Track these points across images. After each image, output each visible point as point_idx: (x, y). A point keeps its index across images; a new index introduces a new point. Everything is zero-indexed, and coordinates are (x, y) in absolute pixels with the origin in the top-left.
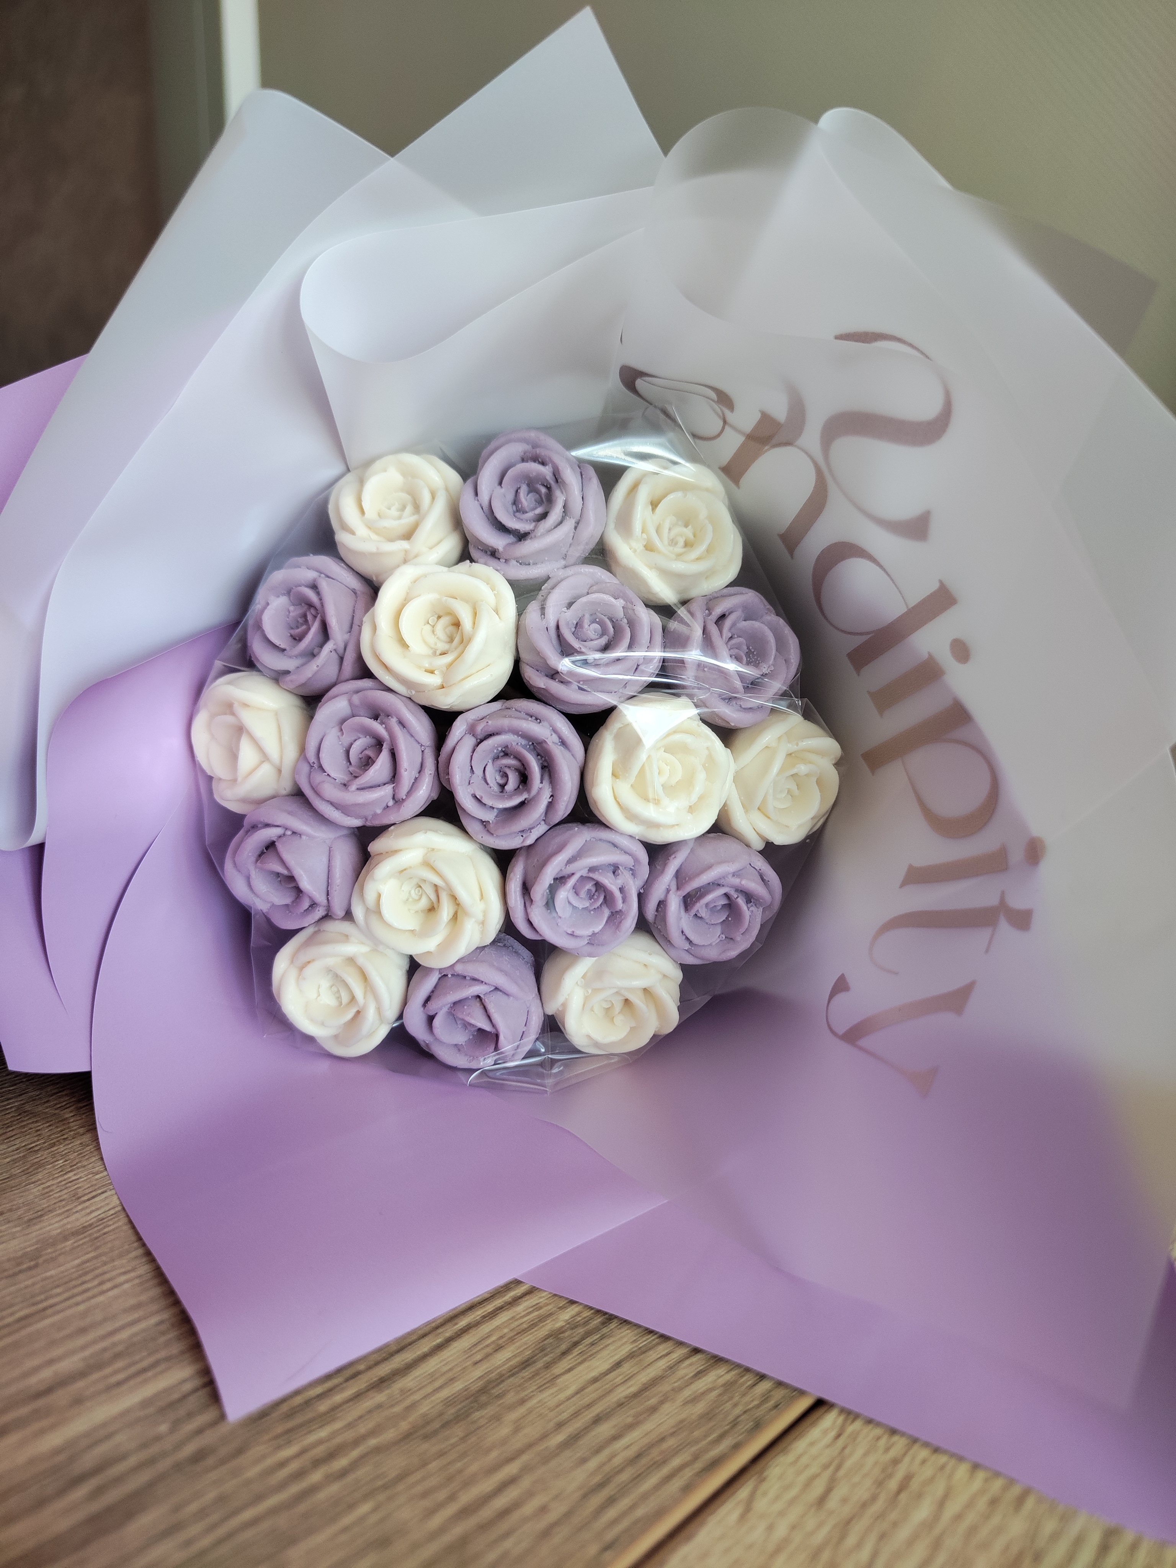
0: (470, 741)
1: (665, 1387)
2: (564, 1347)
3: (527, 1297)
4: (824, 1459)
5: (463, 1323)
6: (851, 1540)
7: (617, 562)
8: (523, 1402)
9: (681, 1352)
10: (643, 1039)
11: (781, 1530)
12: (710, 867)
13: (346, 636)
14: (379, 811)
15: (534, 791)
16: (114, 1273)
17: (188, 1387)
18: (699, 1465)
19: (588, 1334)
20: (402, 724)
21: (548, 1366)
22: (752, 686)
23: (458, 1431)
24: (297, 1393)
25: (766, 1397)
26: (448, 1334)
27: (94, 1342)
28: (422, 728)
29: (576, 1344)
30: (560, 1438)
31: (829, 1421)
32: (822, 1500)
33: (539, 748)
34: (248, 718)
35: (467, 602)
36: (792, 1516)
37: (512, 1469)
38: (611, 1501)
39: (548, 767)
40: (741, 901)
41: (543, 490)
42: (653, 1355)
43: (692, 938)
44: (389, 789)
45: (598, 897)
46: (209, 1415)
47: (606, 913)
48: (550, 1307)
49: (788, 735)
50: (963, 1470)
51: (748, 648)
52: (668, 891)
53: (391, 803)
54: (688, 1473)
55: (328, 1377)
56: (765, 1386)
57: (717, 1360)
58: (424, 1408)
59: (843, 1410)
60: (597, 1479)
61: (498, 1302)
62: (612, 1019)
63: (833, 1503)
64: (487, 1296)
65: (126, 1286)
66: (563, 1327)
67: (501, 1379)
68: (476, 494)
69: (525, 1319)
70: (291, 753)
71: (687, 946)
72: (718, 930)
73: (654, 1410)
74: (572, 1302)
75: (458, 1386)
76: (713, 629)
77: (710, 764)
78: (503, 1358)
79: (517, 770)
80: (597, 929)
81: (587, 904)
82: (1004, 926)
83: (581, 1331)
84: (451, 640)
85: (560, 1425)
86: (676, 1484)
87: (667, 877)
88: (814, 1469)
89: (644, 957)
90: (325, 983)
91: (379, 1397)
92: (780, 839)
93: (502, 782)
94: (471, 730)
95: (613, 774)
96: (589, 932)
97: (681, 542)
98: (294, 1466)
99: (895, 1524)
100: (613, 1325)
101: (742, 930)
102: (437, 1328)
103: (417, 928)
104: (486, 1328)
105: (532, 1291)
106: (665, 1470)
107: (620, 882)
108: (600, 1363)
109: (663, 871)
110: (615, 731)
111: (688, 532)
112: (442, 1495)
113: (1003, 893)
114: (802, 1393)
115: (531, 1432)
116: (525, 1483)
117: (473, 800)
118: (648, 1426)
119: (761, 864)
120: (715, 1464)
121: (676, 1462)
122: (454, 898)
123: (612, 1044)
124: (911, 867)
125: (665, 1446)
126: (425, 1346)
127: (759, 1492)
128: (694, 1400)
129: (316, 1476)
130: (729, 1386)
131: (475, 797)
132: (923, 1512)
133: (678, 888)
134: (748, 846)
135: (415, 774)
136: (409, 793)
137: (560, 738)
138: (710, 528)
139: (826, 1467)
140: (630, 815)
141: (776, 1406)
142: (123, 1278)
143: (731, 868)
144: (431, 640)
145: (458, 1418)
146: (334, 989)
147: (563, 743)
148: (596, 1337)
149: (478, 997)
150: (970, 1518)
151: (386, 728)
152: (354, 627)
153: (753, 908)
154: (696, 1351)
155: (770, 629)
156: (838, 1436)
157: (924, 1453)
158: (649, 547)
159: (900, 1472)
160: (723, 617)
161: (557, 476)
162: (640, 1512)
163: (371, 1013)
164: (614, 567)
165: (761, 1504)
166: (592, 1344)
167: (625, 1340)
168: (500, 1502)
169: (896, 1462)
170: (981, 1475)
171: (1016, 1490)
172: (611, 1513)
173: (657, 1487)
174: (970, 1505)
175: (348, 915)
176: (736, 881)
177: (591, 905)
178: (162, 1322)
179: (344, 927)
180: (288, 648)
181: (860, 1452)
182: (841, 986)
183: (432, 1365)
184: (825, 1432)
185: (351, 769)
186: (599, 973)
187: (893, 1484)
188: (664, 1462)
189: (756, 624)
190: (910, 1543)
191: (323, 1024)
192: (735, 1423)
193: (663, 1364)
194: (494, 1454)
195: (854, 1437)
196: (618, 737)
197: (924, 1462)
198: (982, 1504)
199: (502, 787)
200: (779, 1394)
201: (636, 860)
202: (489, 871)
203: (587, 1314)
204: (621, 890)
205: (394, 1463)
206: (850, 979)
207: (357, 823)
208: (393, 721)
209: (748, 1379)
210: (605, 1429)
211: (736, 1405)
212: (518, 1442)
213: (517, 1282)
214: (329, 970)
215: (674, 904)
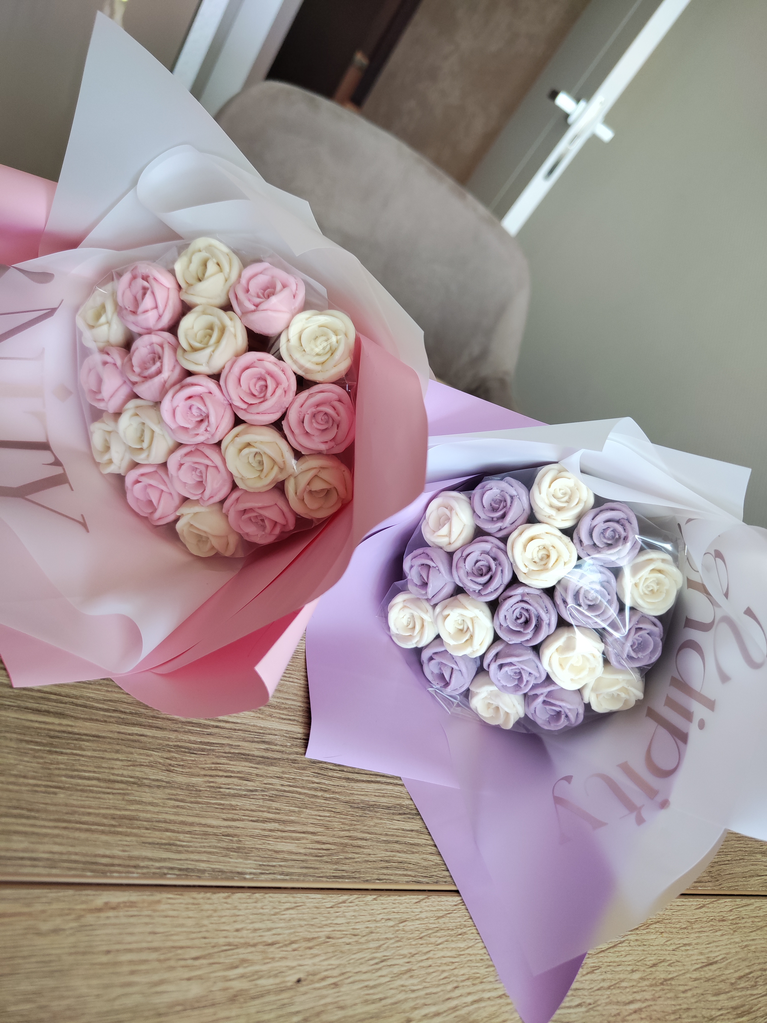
0: (519, 598)
1: (420, 849)
2: (401, 812)
3: (400, 786)
4: (447, 908)
5: (379, 779)
6: (438, 934)
7: (621, 580)
8: (381, 819)
9: (431, 842)
10: (494, 723)
11: (423, 915)
12: (562, 700)
13: (509, 525)
14: (471, 590)
15: (526, 632)
16: (294, 676)
17: (299, 736)
18: (414, 879)
19: (409, 814)
20: (502, 571)
21: (393, 814)
22: (630, 658)
23: (360, 812)
24: (325, 763)
25: (444, 877)
26: (373, 779)
27: (281, 698)
28: (507, 577)
29: (405, 814)
30: (385, 838)
31: (457, 899)
32: (439, 918)
33: (539, 620)
34: (455, 520)
35: (558, 552)
36: (429, 914)
37: (368, 836)
38: (387, 868)
39: (538, 628)
40: (563, 717)
41: (617, 536)
42: (423, 836)
43: (537, 712)
44: (480, 587)
45: (517, 676)
46: (301, 750)
47: (516, 682)
48: (404, 795)
49: (628, 682)
50: (481, 945)
51: (641, 642)
52: (542, 694)
53: (477, 591)
54: (410, 879)
55: (335, 765)
56: (446, 873)
57: (439, 854)
58: (355, 797)
59: (462, 899)
60: (387, 859)
61: (391, 781)
62: (489, 708)
63: (441, 921)
64: (390, 776)
65: (296, 684)
66: (404, 805)
67: (379, 806)
68: (593, 519)
69: (396, 793)
70: (458, 544)
71: (533, 712)
72: (548, 716)
73: (413, 853)
74: (411, 799)
75: (367, 799)
76: (633, 631)
77: (592, 670)
78: (384, 801)
79: (526, 618)
80: (509, 685)
81: (512, 674)
82: (633, 816)
83: (408, 811)
84: (542, 559)
85: (386, 835)
86: (406, 879)
87: (546, 690)
88: (443, 908)
89: (516, 703)
90: (408, 616)
91: (346, 784)
92: (595, 707)
93: (518, 617)
94: (523, 595)
95: (557, 649)
96: (505, 684)
97: (651, 588)
98: (315, 785)
99: (452, 941)
100: (418, 817)
101: (555, 724)
102: (371, 774)
103: (452, 634)
104: (384, 787)
105: (402, 785)
106: (405, 873)
107: (529, 679)
108: (408, 826)
109: (546, 687)
110: (570, 635)
111: (656, 588)
112: (347, 828)
113: (643, 805)
114: (455, 885)
115: (377, 830)
116: (369, 843)
117: (504, 617)
118: (408, 856)
119: (581, 710)
120: (419, 882)
121: (409, 873)
122: (471, 637)
123: (482, 716)
124: (626, 762)
125: (409, 866)
126: (365, 778)
127: (424, 901)
128: (425, 860)
129: (319, 794)
130: (437, 864)
131: (505, 616)
132: (462, 945)
133: (546, 696)
134: (582, 699)
135: (493, 590)
136: (485, 595)
137: (549, 622)
138: (664, 595)
139: (446, 910)
140: (550, 664)
141: (445, 882)
142: (296, 680)
143: (569, 706)
144: (535, 555)
145: (362, 809)
146: (409, 620)
147: (549, 625)
148: (411, 817)
149: (453, 669)
150: (472, 958)
151: (496, 568)
152: (514, 525)
153: (566, 720)
154: (435, 846)
155: (654, 645)
156: (456, 905)
157: (474, 931)
158: (636, 585)
159: (464, 930)
160: (641, 629)
161: (625, 539)
162: (392, 878)
163: (415, 641)
164: (618, 580)
165: (423, 904)
166: (409, 818)
167: (418, 825)
168: (360, 843)
169: (465, 926)
170: (484, 951)
171: (491, 963)
172: (385, 871)
173: (400, 875)
174: (475, 955)
175: (434, 606)
176: (567, 711)
177: (513, 675)
178: (300, 706)
179: (430, 609)
180: (486, 509)
181: (458, 915)
182: (568, 779)
183: (364, 785)
184: (454, 901)
185: (474, 568)
186: (497, 696)
187: (460, 931)
188: (407, 870)
189: (650, 639)
190: (453, 949)
191: (397, 629)
192: (431, 877)
193: (424, 842)
194: (365, 828)
195: (460, 910)
196: (569, 639)
197: (472, 933)
198: (479, 957)
199: (517, 618)
200: (449, 879)
201: (540, 676)
202: (490, 638)
203: (413, 807)
204: (527, 681)
205: (340, 808)
206: (573, 781)
207: (461, 585)
208: (500, 569)
209: (443, 867)
210: (397, 847)
211: (435, 872)
212: (373, 830)
213: (400, 779)
214: (413, 616)
215: (540, 699)
